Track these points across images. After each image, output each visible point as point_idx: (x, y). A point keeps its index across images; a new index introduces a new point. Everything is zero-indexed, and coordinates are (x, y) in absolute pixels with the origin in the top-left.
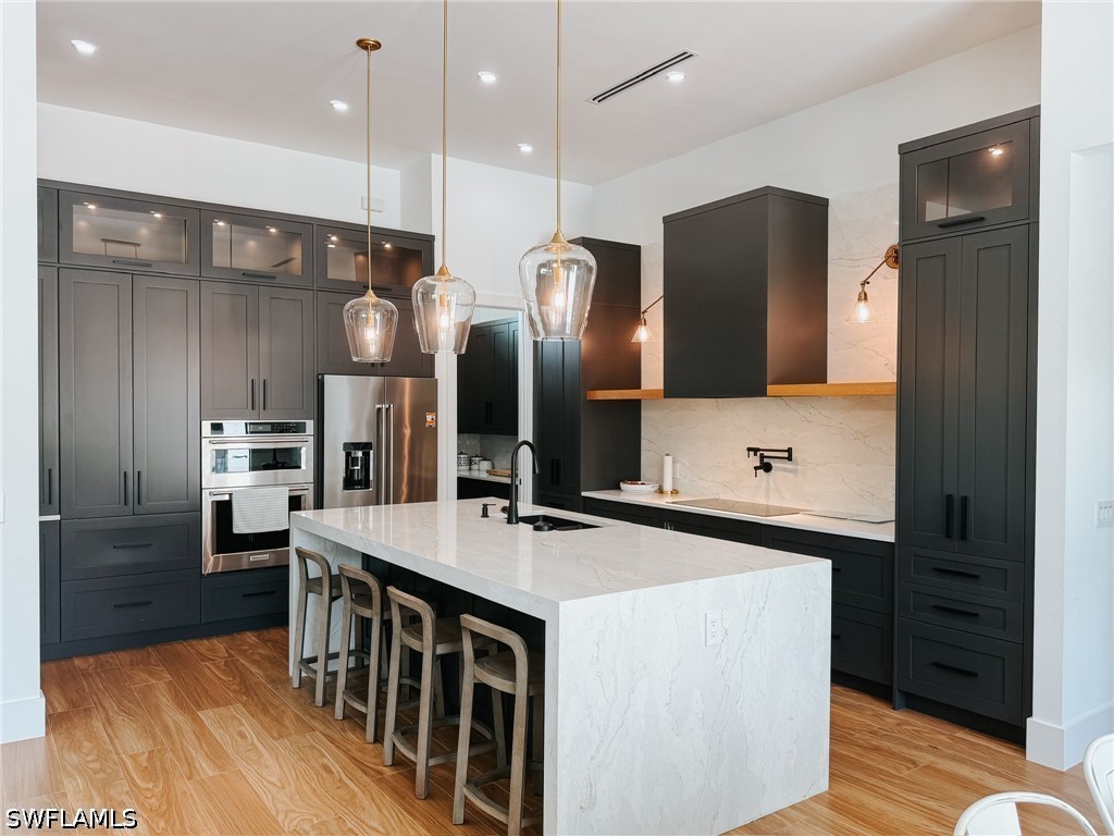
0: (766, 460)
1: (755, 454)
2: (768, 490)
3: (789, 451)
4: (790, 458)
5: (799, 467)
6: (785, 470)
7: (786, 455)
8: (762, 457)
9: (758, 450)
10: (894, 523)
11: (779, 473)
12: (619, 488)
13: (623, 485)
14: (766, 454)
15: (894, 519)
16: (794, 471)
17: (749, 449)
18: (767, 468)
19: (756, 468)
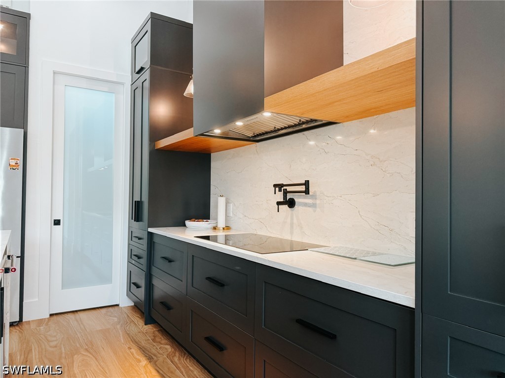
0: (289, 196)
1: (280, 190)
2: (292, 224)
3: (307, 184)
4: (307, 192)
5: (318, 202)
6: (305, 205)
7: (303, 188)
8: (286, 193)
9: (282, 185)
10: (413, 266)
11: (301, 208)
12: (185, 225)
13: (188, 223)
14: (289, 189)
15: (414, 260)
16: (314, 206)
17: (275, 186)
18: (291, 203)
19: (279, 203)
